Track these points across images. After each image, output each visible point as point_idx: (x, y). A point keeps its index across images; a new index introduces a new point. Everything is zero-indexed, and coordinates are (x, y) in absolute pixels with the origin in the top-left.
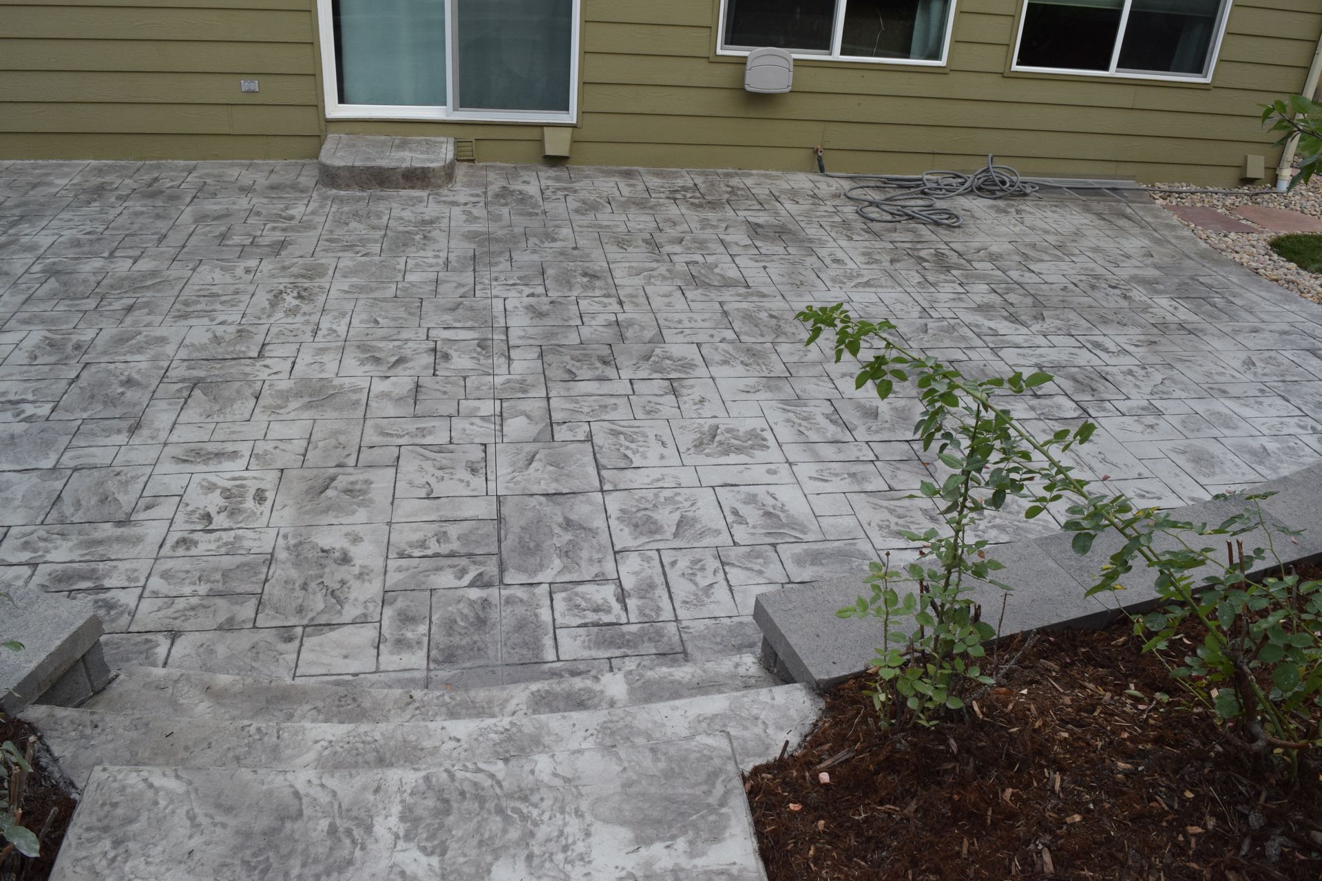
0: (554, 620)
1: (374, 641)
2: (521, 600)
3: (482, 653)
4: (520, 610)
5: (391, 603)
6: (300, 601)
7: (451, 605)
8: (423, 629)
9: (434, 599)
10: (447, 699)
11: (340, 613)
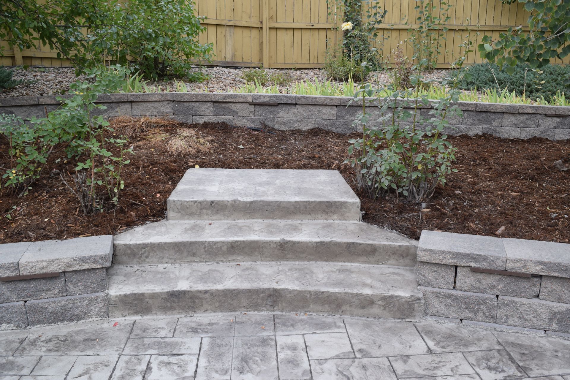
0: (198, 359)
1: (310, 350)
2: (217, 372)
3: (245, 343)
4: (219, 366)
5: (305, 371)
6: (368, 373)
7: (265, 370)
8: (281, 356)
9: (277, 374)
10: (261, 283)
11: (338, 366)
